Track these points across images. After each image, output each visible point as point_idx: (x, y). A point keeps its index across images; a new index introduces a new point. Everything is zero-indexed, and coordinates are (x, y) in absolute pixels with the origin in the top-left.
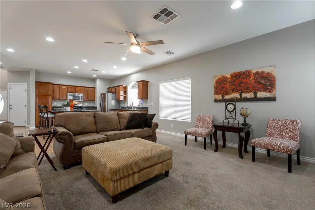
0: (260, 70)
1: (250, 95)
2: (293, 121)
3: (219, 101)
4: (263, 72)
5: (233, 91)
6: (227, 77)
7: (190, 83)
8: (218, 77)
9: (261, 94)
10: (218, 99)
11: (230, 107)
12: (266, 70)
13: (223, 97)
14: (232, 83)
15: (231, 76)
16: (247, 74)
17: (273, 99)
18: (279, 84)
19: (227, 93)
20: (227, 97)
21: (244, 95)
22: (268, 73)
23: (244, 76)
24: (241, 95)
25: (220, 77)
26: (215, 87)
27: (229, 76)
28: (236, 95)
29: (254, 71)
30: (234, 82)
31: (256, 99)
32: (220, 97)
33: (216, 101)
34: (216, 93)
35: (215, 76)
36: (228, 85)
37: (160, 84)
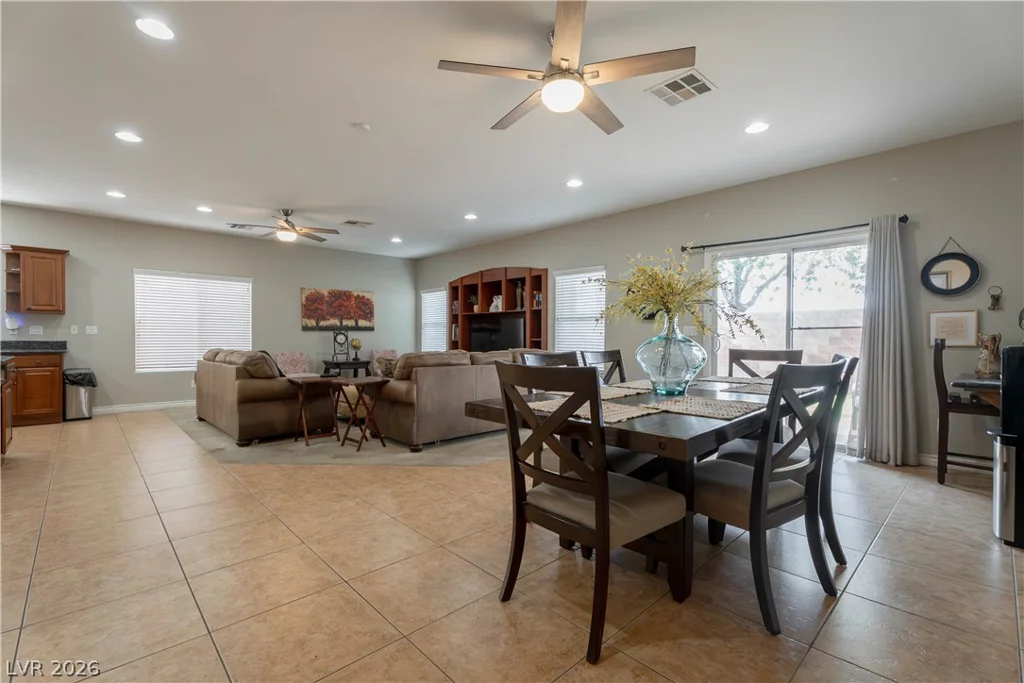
0: (361, 294)
1: (351, 323)
2: (393, 351)
3: (312, 329)
4: (363, 297)
5: (333, 315)
6: (323, 296)
7: (250, 290)
8: (309, 293)
9: (362, 323)
10: (310, 325)
11: (341, 338)
12: (367, 295)
13: (317, 323)
14: (330, 304)
15: (329, 293)
16: (347, 295)
17: (371, 329)
18: (376, 311)
19: (324, 319)
20: (323, 323)
21: (345, 323)
22: (368, 299)
23: (345, 298)
24: (341, 323)
25: (313, 291)
26: (303, 305)
27: (326, 294)
28: (335, 322)
29: (355, 294)
30: (333, 302)
31: (357, 328)
32: (312, 323)
33: (305, 328)
34: (306, 316)
35: (302, 289)
36: (324, 307)
37: (135, 276)
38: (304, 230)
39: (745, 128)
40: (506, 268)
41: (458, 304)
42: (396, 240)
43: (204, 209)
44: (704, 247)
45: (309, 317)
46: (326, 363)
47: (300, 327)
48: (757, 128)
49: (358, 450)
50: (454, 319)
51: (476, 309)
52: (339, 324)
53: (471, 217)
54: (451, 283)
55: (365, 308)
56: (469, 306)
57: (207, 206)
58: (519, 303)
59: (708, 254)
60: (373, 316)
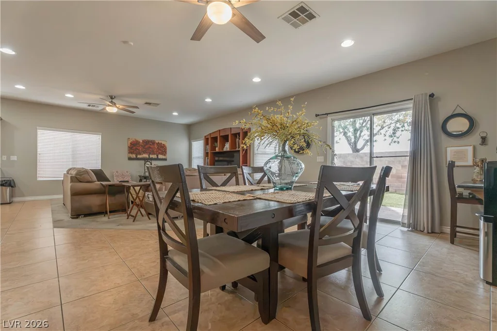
0: (160, 142)
1: (154, 156)
3: (133, 159)
5: (144, 152)
6: (139, 142)
7: (100, 139)
8: (132, 140)
9: (160, 156)
10: (132, 157)
11: (148, 164)
12: (163, 143)
13: (136, 156)
14: (143, 147)
15: (143, 141)
16: (153, 142)
17: (165, 159)
18: (168, 150)
19: (140, 154)
20: (139, 156)
21: (151, 156)
22: (163, 145)
23: (151, 144)
24: (149, 156)
25: (134, 140)
26: (129, 147)
27: (141, 142)
28: (146, 156)
29: (157, 142)
30: (145, 146)
31: (157, 159)
32: (134, 156)
33: (130, 159)
34: (130, 152)
36: (140, 148)
37: (38, 130)
38: (121, 107)
39: (341, 44)
40: (231, 128)
41: (209, 147)
42: (175, 114)
43: (69, 95)
44: (327, 114)
45: (132, 153)
46: (140, 176)
47: (127, 159)
48: (348, 43)
49: (134, 221)
50: (206, 154)
51: (217, 149)
52: (148, 157)
53: (208, 100)
54: (205, 136)
55: (162, 149)
56: (213, 148)
57: (69, 94)
58: (237, 146)
59: (329, 118)
60: (166, 153)
